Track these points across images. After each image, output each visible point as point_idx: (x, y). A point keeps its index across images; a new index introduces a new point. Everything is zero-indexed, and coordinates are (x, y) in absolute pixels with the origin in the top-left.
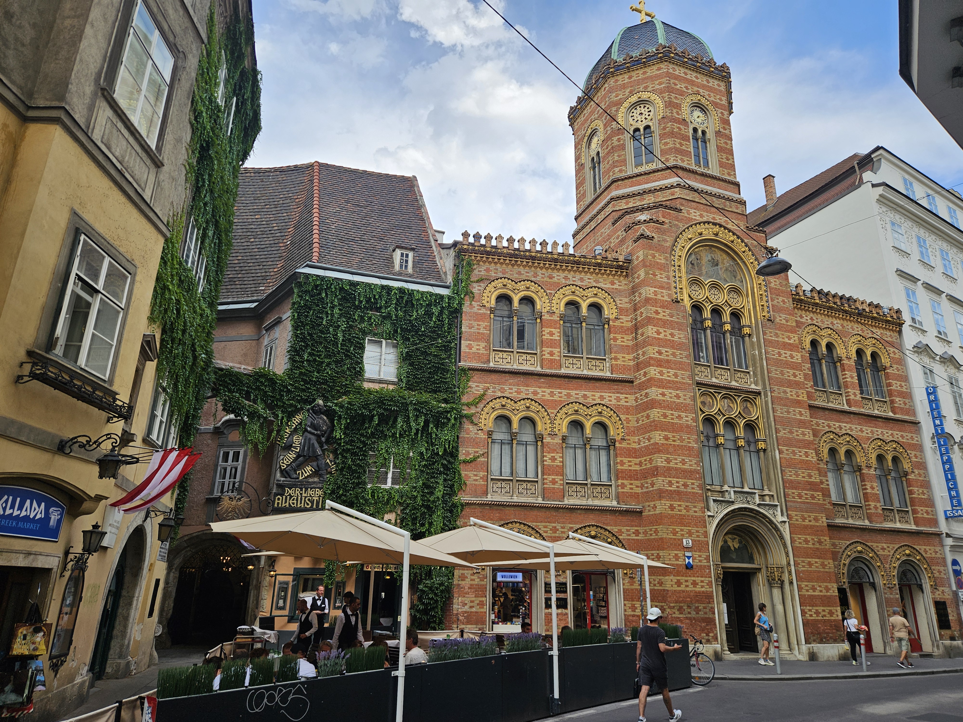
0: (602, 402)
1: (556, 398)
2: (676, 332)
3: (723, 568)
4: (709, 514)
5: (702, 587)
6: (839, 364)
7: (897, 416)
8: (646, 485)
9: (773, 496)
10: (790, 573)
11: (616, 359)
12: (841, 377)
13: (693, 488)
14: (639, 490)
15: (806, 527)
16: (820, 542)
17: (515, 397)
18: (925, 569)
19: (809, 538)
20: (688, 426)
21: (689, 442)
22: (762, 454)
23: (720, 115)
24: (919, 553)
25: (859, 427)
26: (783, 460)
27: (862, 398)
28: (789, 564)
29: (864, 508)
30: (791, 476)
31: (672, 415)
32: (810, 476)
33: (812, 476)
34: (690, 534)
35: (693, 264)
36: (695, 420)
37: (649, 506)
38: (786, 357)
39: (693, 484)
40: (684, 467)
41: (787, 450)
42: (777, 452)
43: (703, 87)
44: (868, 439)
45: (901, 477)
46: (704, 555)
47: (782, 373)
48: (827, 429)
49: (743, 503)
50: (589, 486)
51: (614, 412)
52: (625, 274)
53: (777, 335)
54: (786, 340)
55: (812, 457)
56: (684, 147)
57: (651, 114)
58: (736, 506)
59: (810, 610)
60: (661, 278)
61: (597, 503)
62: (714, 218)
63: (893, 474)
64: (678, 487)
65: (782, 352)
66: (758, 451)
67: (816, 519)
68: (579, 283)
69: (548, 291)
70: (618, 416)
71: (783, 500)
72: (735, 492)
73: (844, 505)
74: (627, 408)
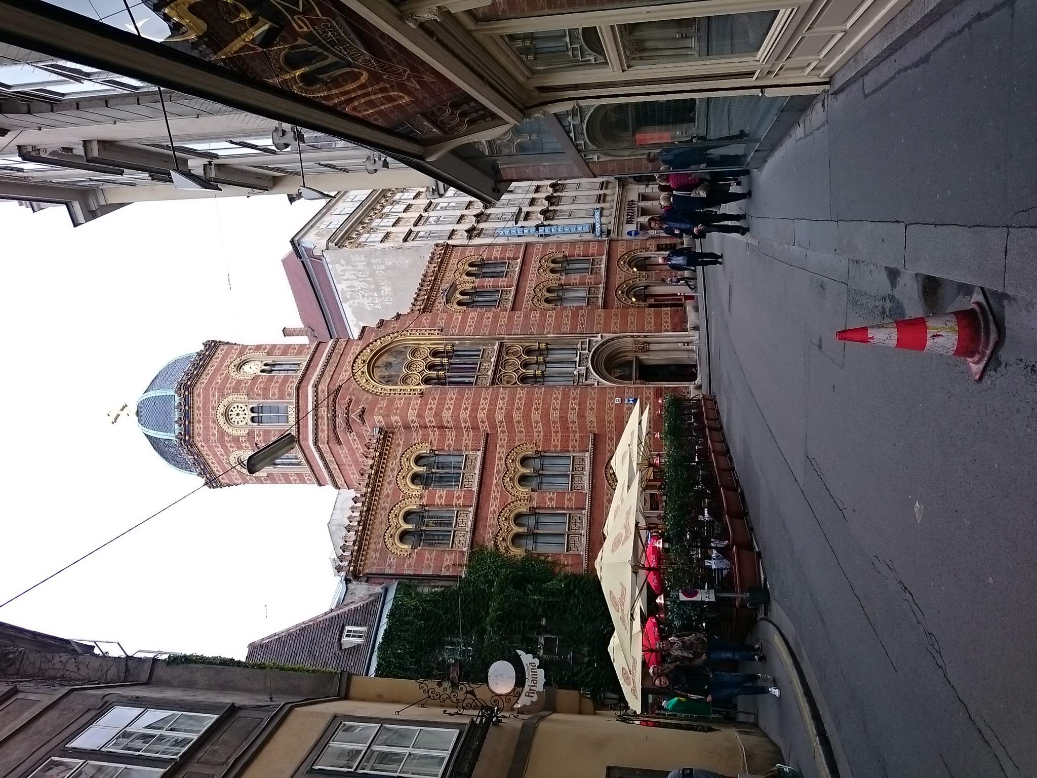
0: (504, 459)
1: (499, 496)
2: (448, 397)
3: (636, 380)
4: (596, 384)
5: (650, 394)
6: (478, 289)
7: (520, 257)
8: (574, 429)
9: (582, 342)
10: (638, 336)
11: (467, 446)
12: (489, 289)
13: (577, 394)
14: (577, 435)
15: (605, 323)
16: (616, 315)
17: (496, 530)
18: (634, 253)
19: (613, 322)
20: (528, 393)
21: (541, 393)
22: (549, 347)
23: (251, 351)
24: (623, 255)
25: (529, 282)
26: (555, 332)
27: (506, 277)
28: (632, 336)
29: (590, 286)
30: (567, 328)
31: (518, 404)
32: (567, 316)
34: (611, 398)
35: (388, 381)
36: (523, 388)
37: (590, 427)
38: (473, 322)
39: (573, 394)
40: (560, 398)
41: (547, 329)
42: (548, 335)
43: (222, 361)
44: (538, 277)
45: (567, 260)
46: (627, 390)
47: (486, 326)
48: (530, 302)
49: (588, 361)
50: (574, 473)
51: (513, 450)
52: (391, 435)
53: (455, 327)
54: (459, 321)
55: (553, 313)
56: (280, 381)
57: (240, 405)
58: (590, 366)
59: (665, 327)
60: (400, 404)
61: (587, 468)
62: (349, 362)
63: (565, 265)
64: (576, 404)
65: (468, 324)
66: (547, 349)
67: (599, 316)
68: (396, 472)
69: (401, 499)
70: (516, 447)
71: (586, 335)
72: (579, 366)
73: (588, 298)
74: (509, 440)
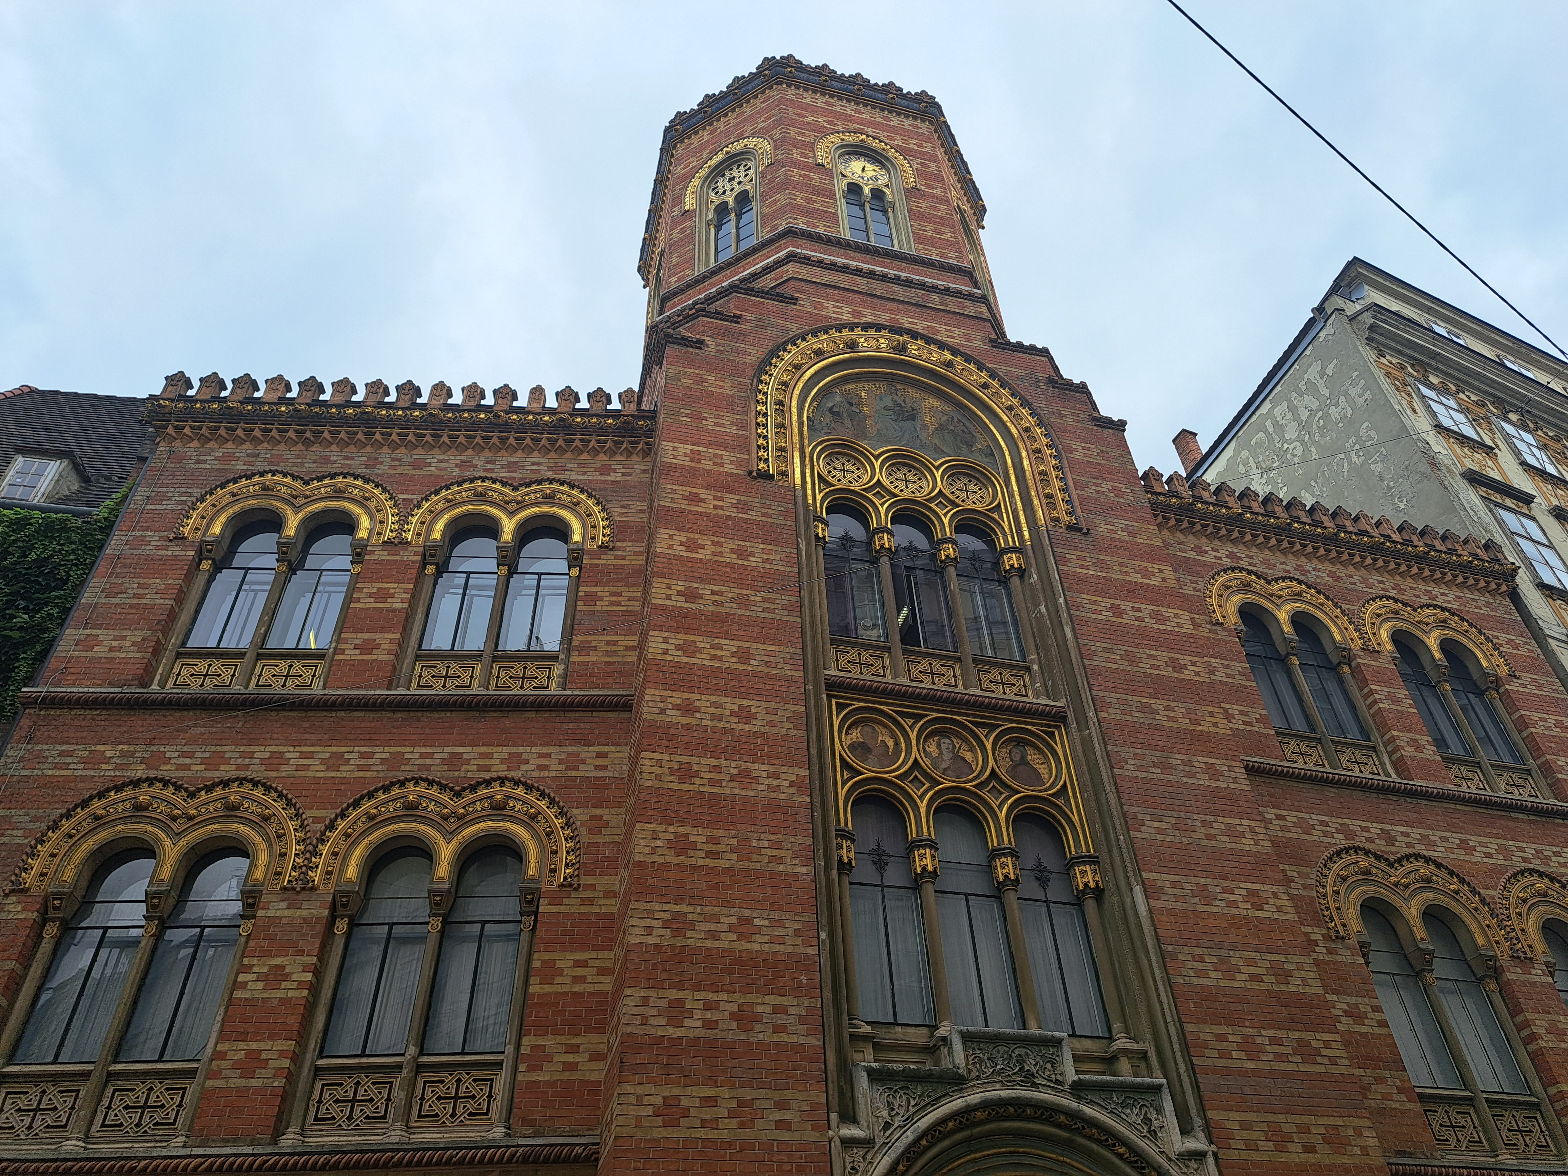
0: (512, 774)
4: (851, 1131)
6: (1346, 669)
8: (611, 1043)
9: (1144, 1055)
11: (585, 649)
12: (1359, 701)
13: (779, 1029)
17: (192, 780)
20: (774, 807)
21: (779, 860)
22: (1090, 905)
23: (917, 166)
25: (1455, 839)
27: (1443, 756)
29: (1549, 1109)
30: (1202, 974)
33: (1288, 974)
35: (836, 413)
37: (607, 1123)
39: (779, 1010)
40: (747, 946)
41: (1175, 884)
42: (1138, 889)
43: (875, 124)
44: (1497, 871)
48: (1340, 840)
49: (1010, 1084)
51: (552, 802)
53: (1101, 565)
54: (1137, 578)
55: (1279, 909)
58: (974, 1098)
60: (718, 425)
62: (893, 320)
64: (708, 1024)
65: (1125, 605)
66: (1078, 901)
68: (503, 475)
69: (402, 496)
70: (562, 814)
71: (1182, 1068)
73: (1469, 1101)
74: (600, 785)
